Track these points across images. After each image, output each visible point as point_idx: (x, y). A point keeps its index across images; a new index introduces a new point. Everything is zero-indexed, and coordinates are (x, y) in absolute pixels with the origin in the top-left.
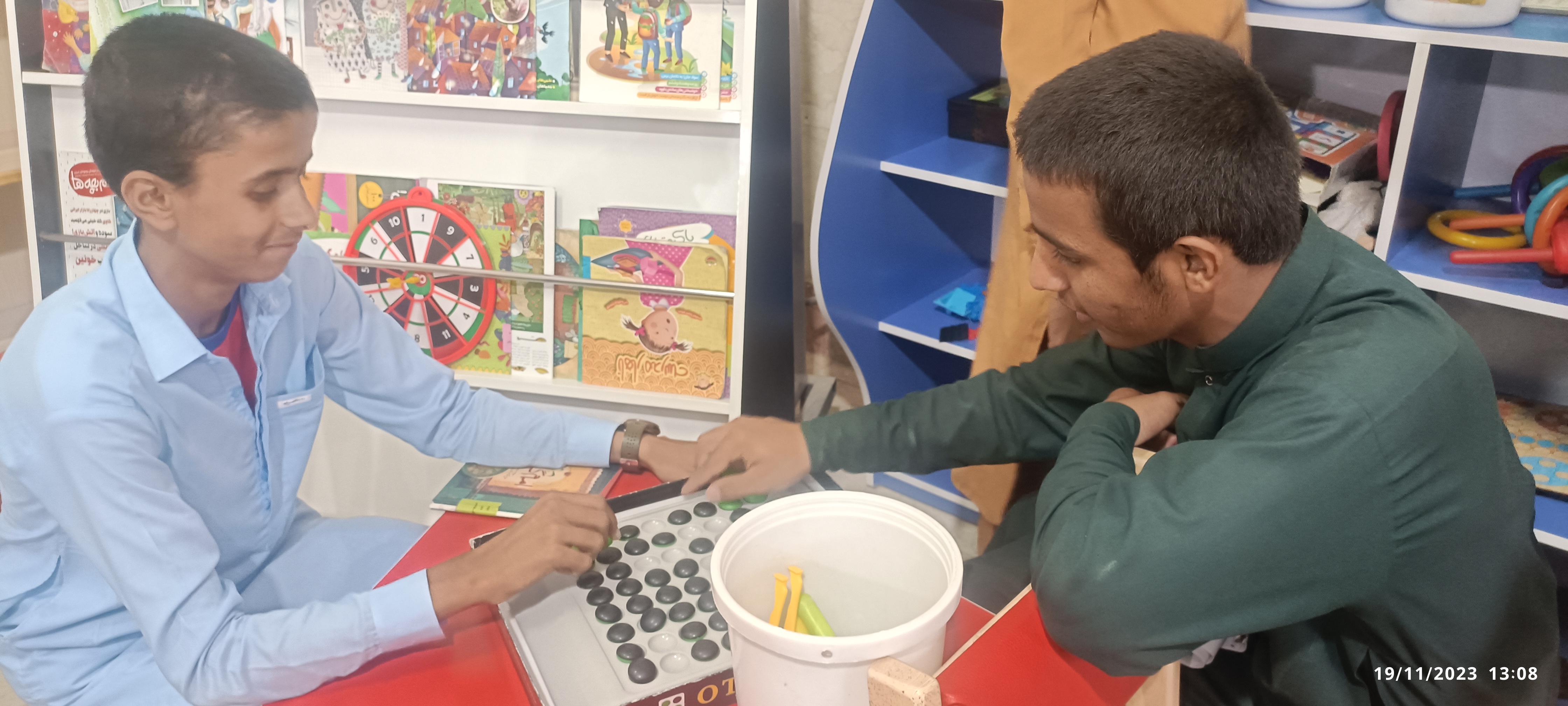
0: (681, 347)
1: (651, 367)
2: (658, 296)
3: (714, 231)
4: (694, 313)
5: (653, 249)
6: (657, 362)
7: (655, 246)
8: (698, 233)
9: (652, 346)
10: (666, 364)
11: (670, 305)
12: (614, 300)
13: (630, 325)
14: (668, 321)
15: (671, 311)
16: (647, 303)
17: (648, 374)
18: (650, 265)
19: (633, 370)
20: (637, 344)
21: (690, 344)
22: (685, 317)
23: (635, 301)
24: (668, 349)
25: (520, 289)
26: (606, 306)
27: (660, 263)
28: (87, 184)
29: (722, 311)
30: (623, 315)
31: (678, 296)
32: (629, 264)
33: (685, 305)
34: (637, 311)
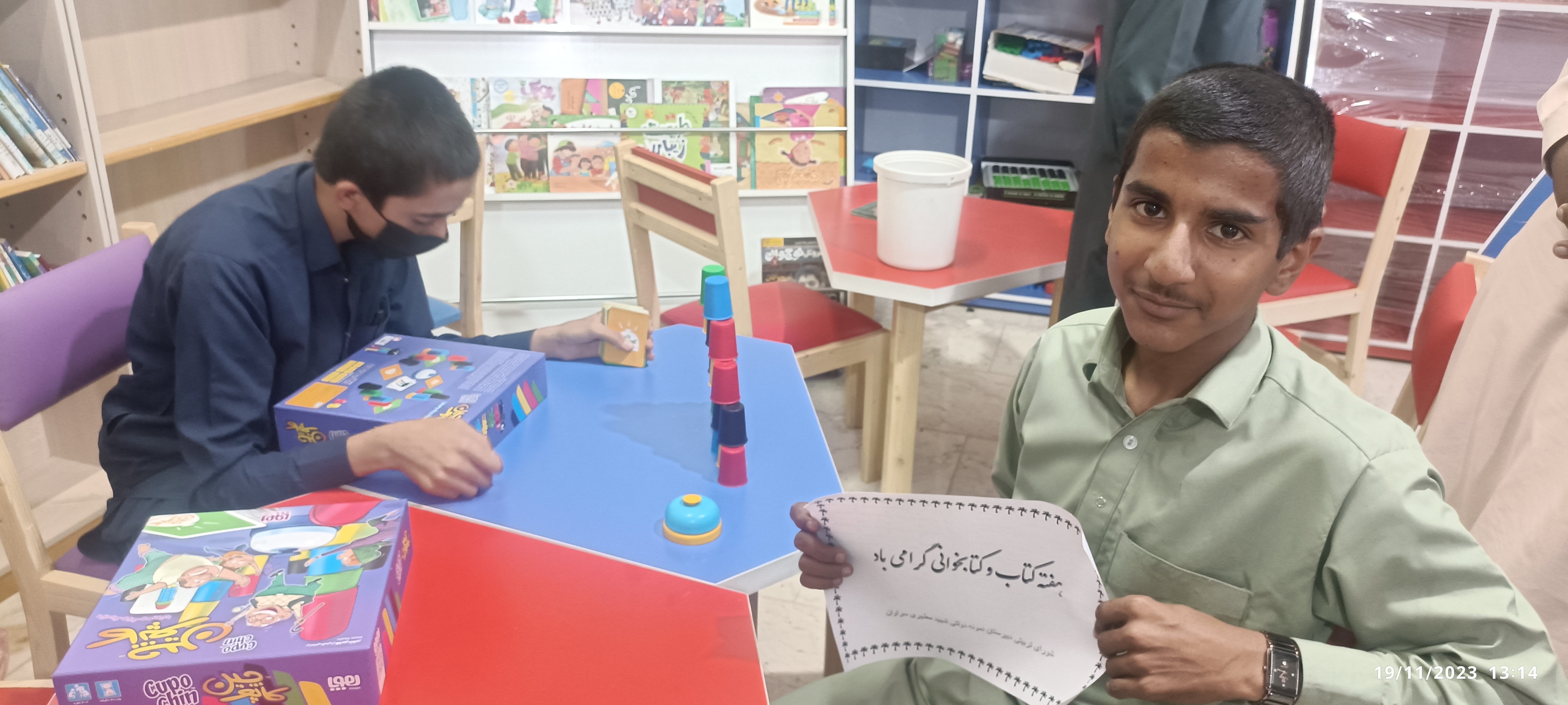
0: (814, 162)
1: (797, 175)
2: (799, 133)
3: (829, 96)
4: (820, 142)
5: (797, 108)
6: (800, 172)
7: (799, 106)
8: (820, 98)
9: (797, 163)
10: (806, 172)
11: (807, 139)
12: (774, 139)
13: (784, 153)
14: (806, 148)
15: (808, 142)
16: (793, 139)
17: (796, 179)
18: (796, 117)
19: (787, 178)
20: (788, 163)
21: (819, 160)
22: (816, 145)
23: (787, 137)
24: (806, 164)
25: (715, 139)
26: (769, 144)
27: (801, 115)
29: (837, 139)
30: (780, 147)
31: (812, 133)
32: (783, 118)
33: (816, 137)
34: (788, 144)
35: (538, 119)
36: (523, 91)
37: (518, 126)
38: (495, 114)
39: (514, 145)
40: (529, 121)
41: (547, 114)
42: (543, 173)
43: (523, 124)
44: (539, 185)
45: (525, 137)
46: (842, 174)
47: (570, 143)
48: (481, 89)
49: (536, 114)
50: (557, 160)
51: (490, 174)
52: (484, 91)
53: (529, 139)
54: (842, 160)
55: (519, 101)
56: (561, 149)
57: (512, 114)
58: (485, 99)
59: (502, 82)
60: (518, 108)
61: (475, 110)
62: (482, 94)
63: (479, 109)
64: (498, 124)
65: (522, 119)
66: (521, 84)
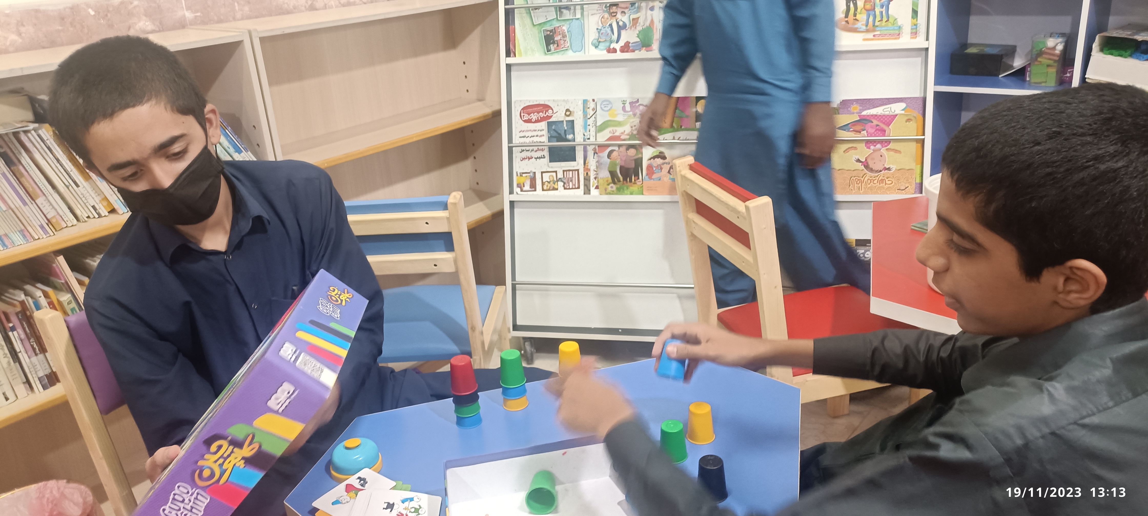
0: (889, 169)
1: (871, 182)
2: (875, 142)
3: (907, 106)
4: (896, 150)
5: (874, 118)
6: (874, 179)
7: (875, 116)
8: (898, 108)
9: (871, 170)
10: (880, 179)
11: (883, 147)
12: (849, 148)
13: (858, 161)
14: (881, 156)
15: (883, 151)
16: (869, 148)
17: (870, 185)
18: (872, 127)
19: (860, 184)
20: (863, 170)
21: (894, 167)
22: (892, 153)
23: (861, 147)
24: (881, 171)
26: (844, 152)
27: (877, 125)
28: (531, 117)
29: (914, 147)
30: (854, 155)
31: (889, 142)
32: (858, 128)
33: (891, 146)
34: (863, 152)
36: (624, 108)
37: (618, 138)
38: (600, 129)
39: (614, 154)
40: (628, 135)
42: (638, 179)
43: (623, 137)
45: (623, 149)
46: (918, 181)
47: (661, 153)
48: (591, 109)
50: (650, 167)
51: (595, 178)
52: (593, 109)
53: (627, 149)
54: (919, 167)
55: (620, 118)
56: (654, 158)
57: (614, 128)
58: (594, 116)
59: (607, 102)
60: (619, 124)
61: (585, 126)
62: (592, 113)
63: (589, 125)
64: (602, 138)
65: (622, 133)
66: (623, 103)
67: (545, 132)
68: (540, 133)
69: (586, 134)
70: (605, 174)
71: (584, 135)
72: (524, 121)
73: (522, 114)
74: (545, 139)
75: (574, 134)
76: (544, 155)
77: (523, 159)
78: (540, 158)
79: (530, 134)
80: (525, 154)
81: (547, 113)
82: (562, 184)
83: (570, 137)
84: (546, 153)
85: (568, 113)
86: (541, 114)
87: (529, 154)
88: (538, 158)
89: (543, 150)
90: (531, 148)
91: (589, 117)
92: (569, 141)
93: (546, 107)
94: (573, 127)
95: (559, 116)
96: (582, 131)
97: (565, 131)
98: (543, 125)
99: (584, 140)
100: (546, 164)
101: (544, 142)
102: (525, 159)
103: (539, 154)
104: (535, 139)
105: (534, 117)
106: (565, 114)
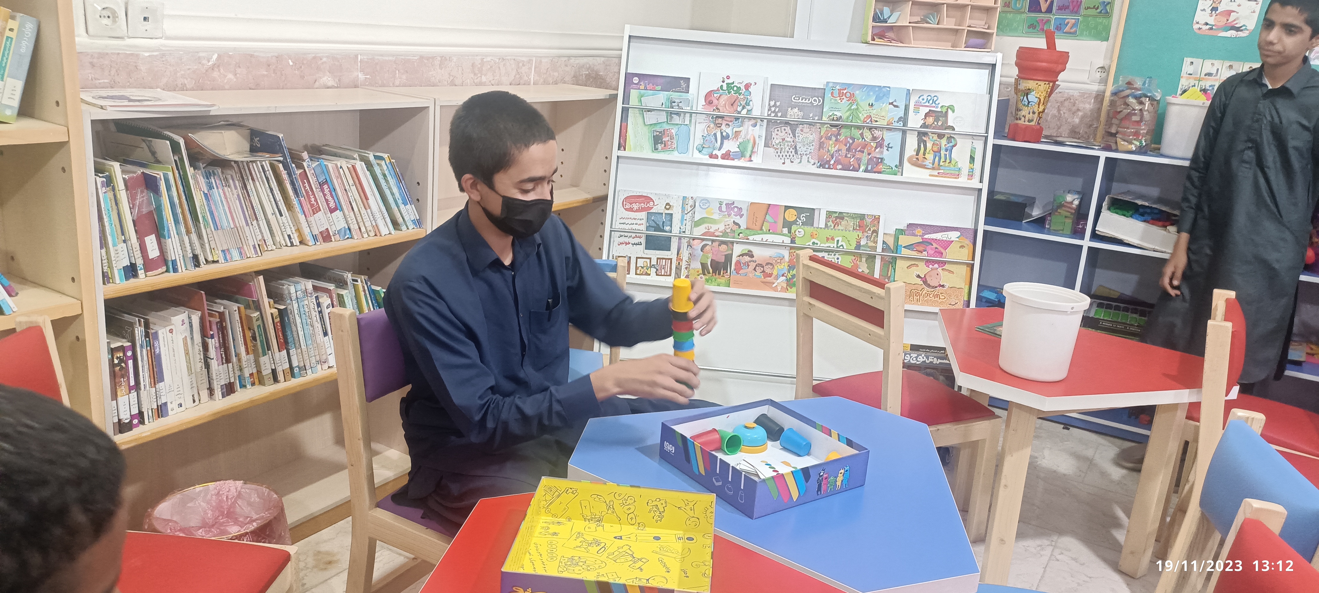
0: (943, 286)
1: (927, 296)
2: (934, 262)
3: (961, 234)
4: (950, 271)
5: (934, 242)
6: (930, 293)
7: (936, 241)
8: (953, 236)
9: (929, 286)
10: (935, 294)
11: (939, 267)
12: (912, 265)
13: (918, 276)
14: (938, 274)
15: (940, 270)
16: (928, 266)
17: (926, 299)
18: (932, 249)
19: (919, 297)
20: (921, 285)
21: (947, 285)
22: (947, 273)
23: (922, 265)
24: (936, 287)
25: (864, 259)
26: (907, 268)
27: (936, 248)
28: (632, 206)
29: (964, 270)
30: (915, 271)
31: (944, 263)
32: (921, 248)
33: (947, 267)
34: (922, 269)
35: (728, 231)
36: (720, 208)
37: (713, 234)
38: (697, 224)
39: (708, 247)
40: (721, 232)
41: (736, 227)
42: (727, 272)
43: (717, 234)
44: (722, 280)
45: (716, 244)
46: (966, 299)
47: (750, 251)
48: (689, 205)
49: (727, 227)
50: (738, 263)
51: (686, 268)
52: (691, 206)
53: (719, 245)
54: (967, 287)
55: (716, 217)
56: (742, 255)
57: (709, 225)
58: (691, 212)
59: (706, 201)
60: (714, 221)
61: (682, 219)
62: (689, 209)
63: (686, 220)
64: (698, 232)
65: (716, 230)
66: (720, 204)
67: (644, 222)
68: (639, 222)
69: (682, 227)
70: (697, 265)
71: (680, 228)
72: (625, 209)
73: (624, 203)
74: (643, 228)
75: (671, 227)
76: (640, 242)
77: (620, 243)
78: (636, 244)
79: (630, 221)
80: (622, 240)
81: (648, 205)
82: (655, 270)
83: (667, 228)
84: (643, 240)
85: (668, 207)
86: (643, 204)
87: (626, 240)
88: (635, 244)
89: (640, 237)
90: (630, 234)
91: (686, 212)
92: (666, 232)
93: (648, 199)
94: (671, 221)
95: (659, 208)
96: (679, 224)
97: (663, 222)
98: (643, 215)
99: (680, 233)
100: (642, 250)
101: (642, 230)
102: (622, 243)
103: (637, 240)
104: (634, 227)
105: (635, 206)
106: (665, 207)
